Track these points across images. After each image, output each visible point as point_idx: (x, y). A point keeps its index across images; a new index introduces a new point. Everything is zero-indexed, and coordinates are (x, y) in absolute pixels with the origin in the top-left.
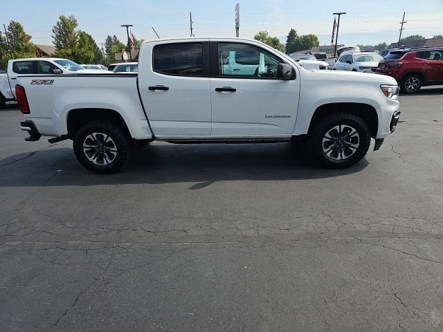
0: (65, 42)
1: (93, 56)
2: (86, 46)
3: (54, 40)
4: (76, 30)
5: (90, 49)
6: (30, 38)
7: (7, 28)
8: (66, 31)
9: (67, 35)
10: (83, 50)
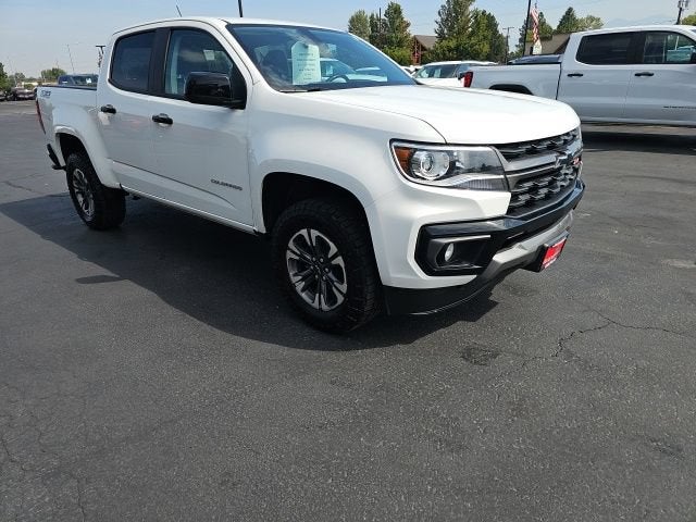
0: (451, 29)
1: (486, 48)
2: (481, 33)
3: (437, 26)
4: (471, 8)
5: (485, 38)
6: (408, 25)
7: (383, 13)
8: (456, 11)
9: (456, 18)
10: (473, 40)
